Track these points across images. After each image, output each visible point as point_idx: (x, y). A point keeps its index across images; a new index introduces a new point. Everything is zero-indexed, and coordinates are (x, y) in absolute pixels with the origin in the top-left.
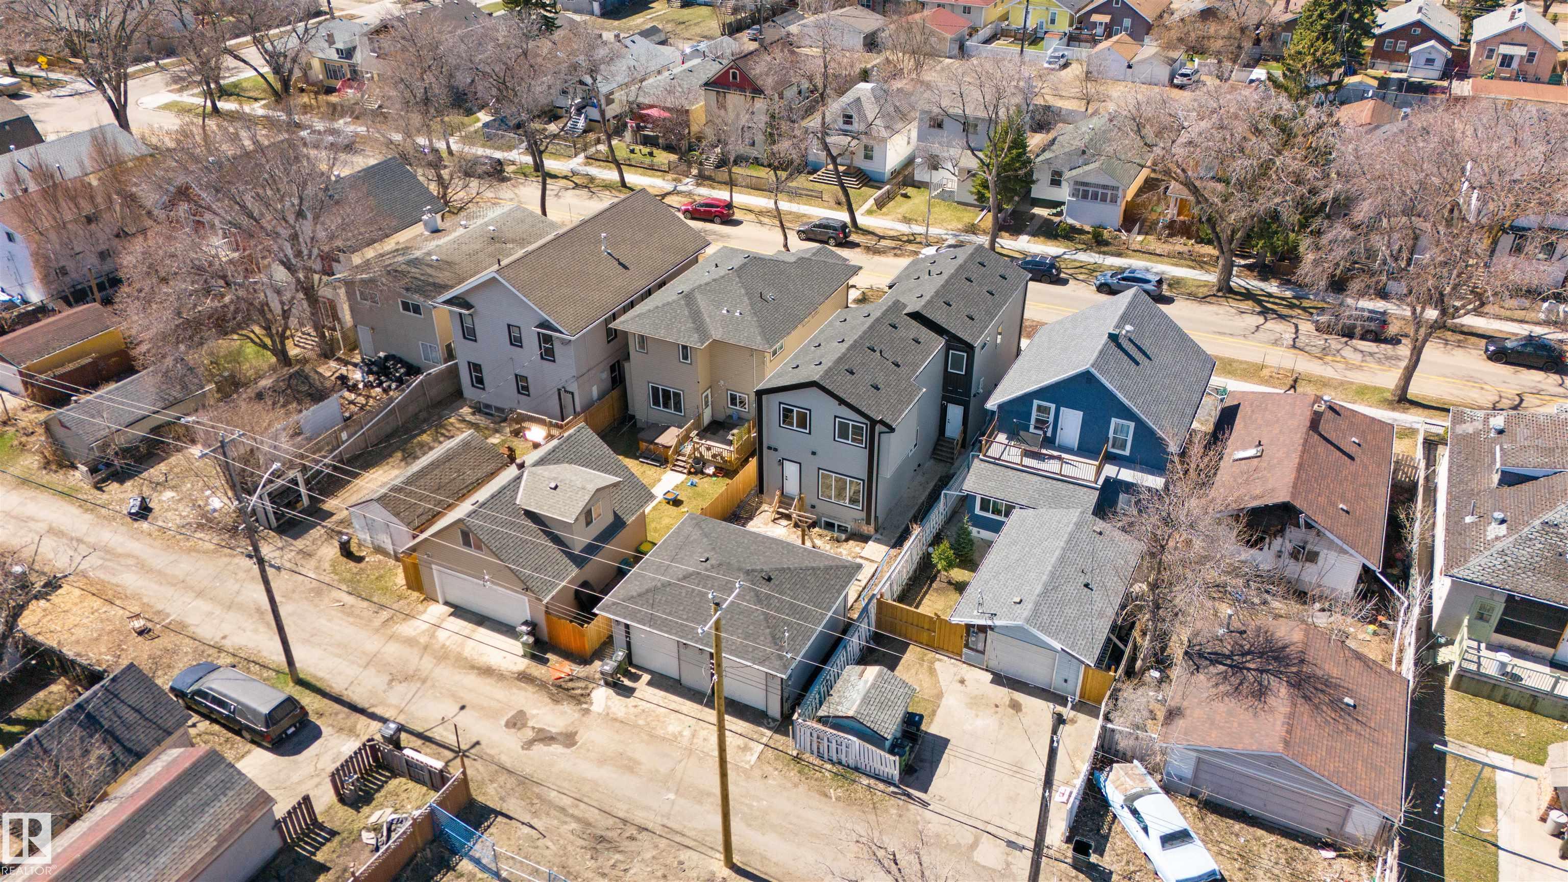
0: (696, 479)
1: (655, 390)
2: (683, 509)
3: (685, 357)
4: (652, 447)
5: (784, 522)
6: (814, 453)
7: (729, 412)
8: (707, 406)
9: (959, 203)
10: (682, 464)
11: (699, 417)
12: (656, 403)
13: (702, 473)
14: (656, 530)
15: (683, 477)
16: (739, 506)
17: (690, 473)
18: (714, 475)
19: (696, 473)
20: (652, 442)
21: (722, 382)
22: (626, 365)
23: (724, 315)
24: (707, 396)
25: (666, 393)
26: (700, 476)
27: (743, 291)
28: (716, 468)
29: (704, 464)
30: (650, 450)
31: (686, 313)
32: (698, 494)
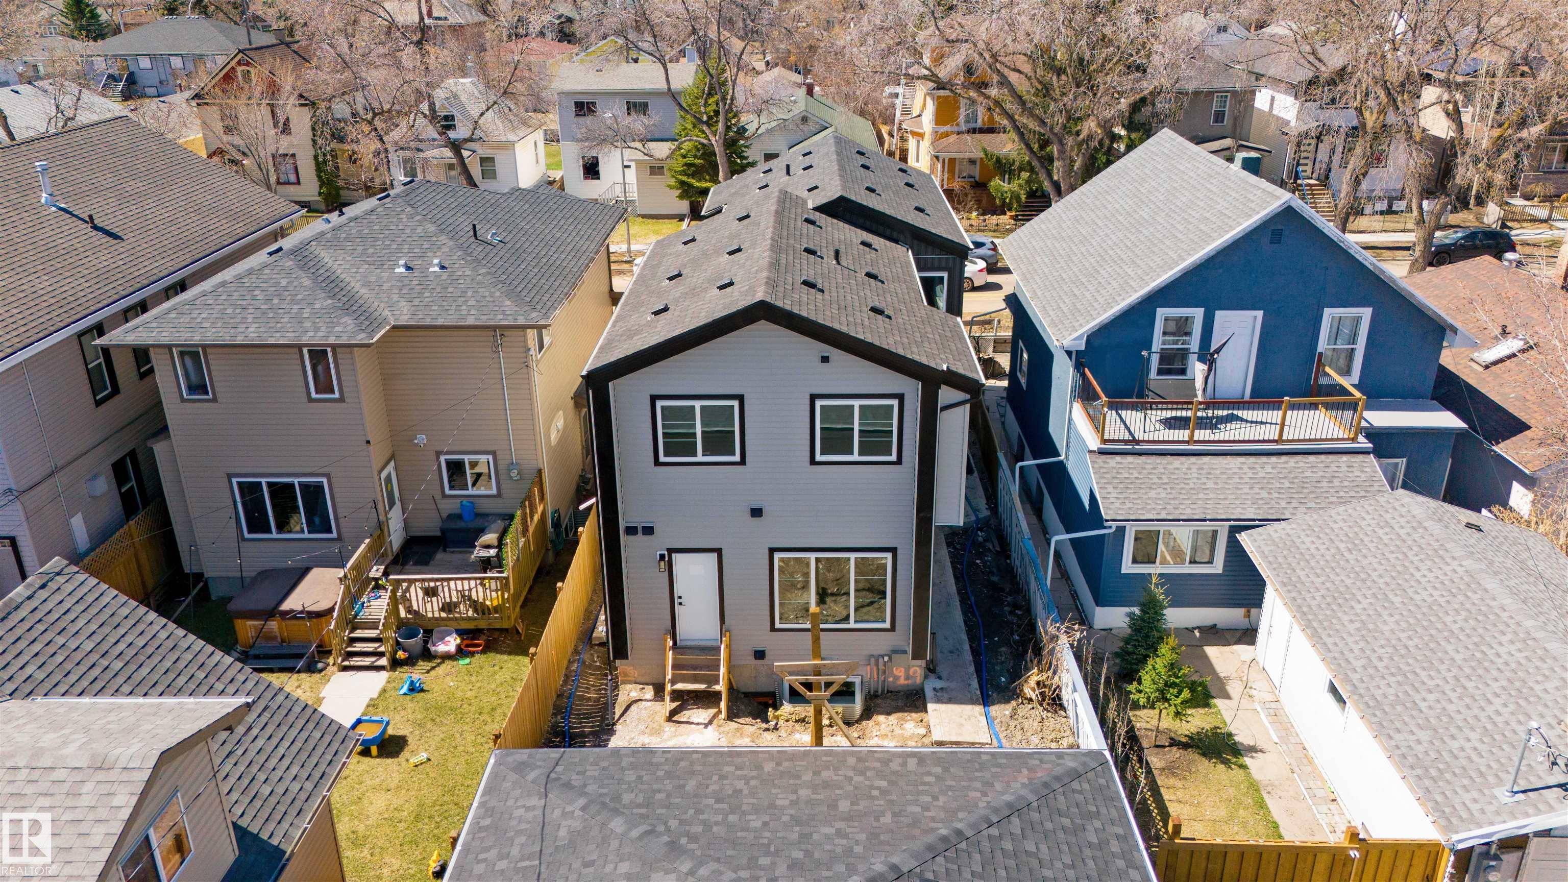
0: (417, 673)
1: (250, 491)
2: (414, 755)
3: (324, 386)
4: (273, 625)
5: (700, 715)
6: (757, 512)
7: (449, 507)
8: (392, 504)
9: (644, 216)
10: (370, 647)
11: (380, 530)
12: (257, 523)
13: (427, 655)
14: (357, 842)
15: (379, 679)
16: (558, 710)
17: (395, 664)
18: (461, 652)
19: (410, 661)
20: (272, 613)
21: (421, 439)
22: (159, 448)
23: (401, 277)
24: (388, 479)
25: (282, 493)
26: (423, 665)
27: (432, 228)
28: (460, 633)
29: (428, 633)
30: (270, 637)
31: (307, 282)
32: (439, 709)
